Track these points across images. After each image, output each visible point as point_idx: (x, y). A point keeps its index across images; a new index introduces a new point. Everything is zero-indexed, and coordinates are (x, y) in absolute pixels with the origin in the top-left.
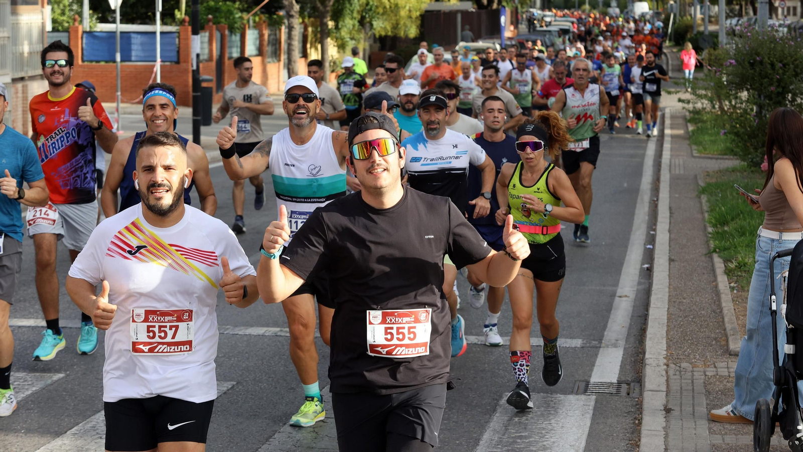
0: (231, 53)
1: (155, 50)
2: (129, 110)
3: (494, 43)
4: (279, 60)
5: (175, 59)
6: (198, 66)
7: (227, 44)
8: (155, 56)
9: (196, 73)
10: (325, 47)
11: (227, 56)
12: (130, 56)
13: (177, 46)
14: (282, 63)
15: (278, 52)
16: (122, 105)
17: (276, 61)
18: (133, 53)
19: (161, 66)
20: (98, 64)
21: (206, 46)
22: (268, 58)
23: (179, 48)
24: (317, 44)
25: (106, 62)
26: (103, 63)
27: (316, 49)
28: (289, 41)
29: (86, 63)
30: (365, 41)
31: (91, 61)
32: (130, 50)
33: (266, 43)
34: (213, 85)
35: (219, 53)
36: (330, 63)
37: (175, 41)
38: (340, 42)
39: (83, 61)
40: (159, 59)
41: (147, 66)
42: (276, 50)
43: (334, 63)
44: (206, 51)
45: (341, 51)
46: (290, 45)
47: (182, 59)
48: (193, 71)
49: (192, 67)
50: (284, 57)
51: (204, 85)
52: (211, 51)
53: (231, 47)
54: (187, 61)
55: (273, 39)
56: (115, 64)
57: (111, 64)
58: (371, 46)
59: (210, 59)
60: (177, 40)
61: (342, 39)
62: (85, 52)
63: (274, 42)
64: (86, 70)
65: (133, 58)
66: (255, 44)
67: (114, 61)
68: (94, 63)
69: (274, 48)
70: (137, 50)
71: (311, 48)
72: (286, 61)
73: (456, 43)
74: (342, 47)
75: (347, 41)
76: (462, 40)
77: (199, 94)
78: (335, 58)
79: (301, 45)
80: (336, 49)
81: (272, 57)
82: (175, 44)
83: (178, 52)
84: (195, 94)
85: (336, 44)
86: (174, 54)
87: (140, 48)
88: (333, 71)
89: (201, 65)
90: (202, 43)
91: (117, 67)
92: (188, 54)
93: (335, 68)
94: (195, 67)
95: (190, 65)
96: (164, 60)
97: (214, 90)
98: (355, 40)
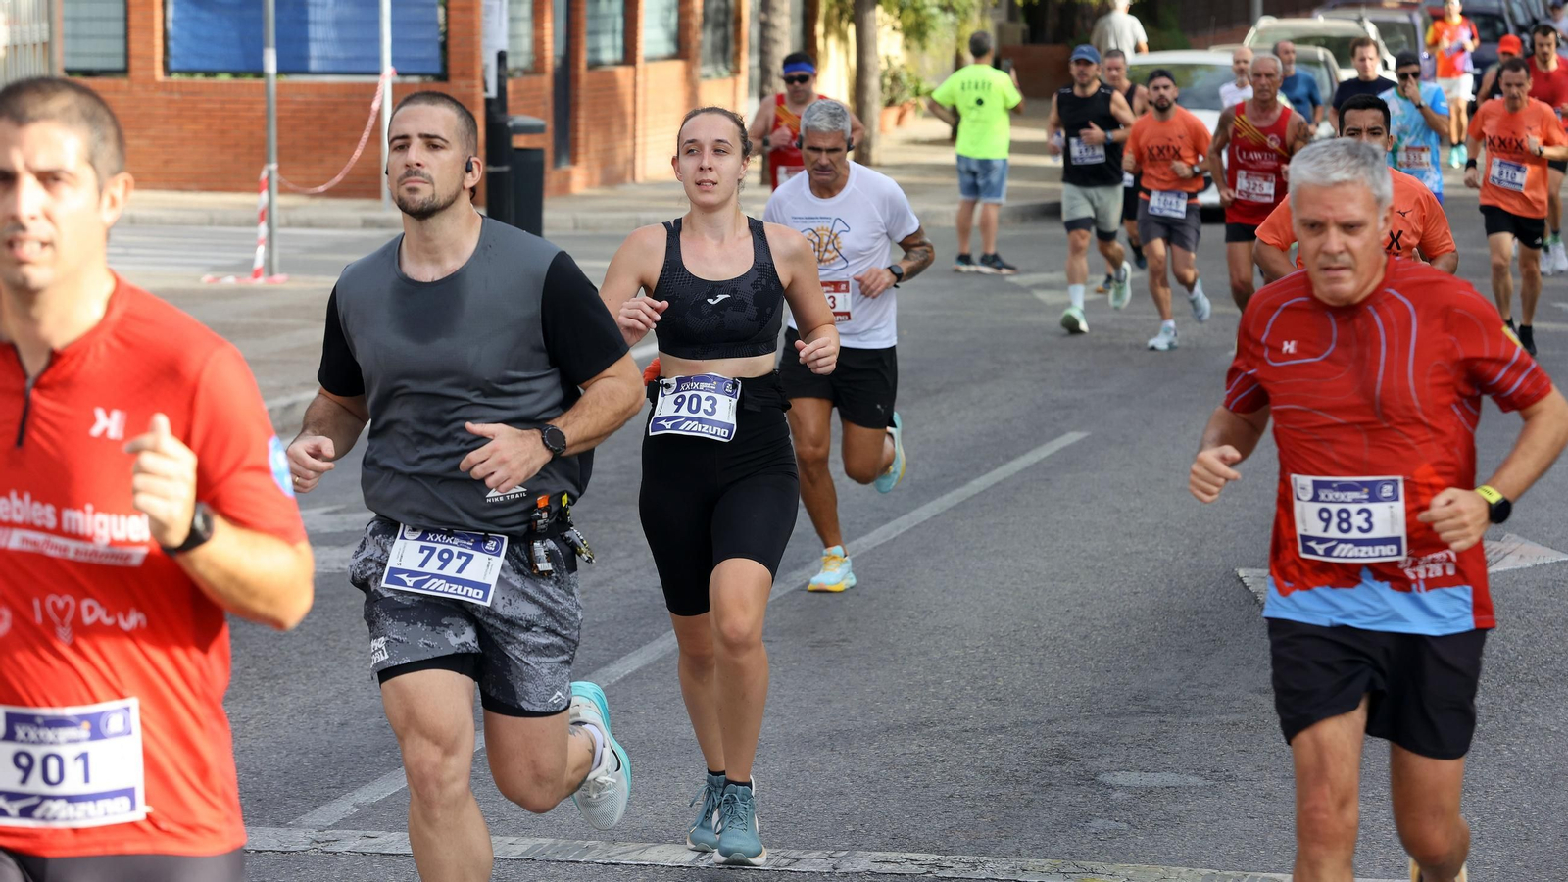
0: (595, 50)
1: (376, 40)
2: (300, 215)
3: (1360, 20)
4: (736, 72)
5: (437, 69)
6: (502, 89)
7: (586, 25)
8: (377, 59)
9: (496, 107)
10: (869, 32)
11: (584, 57)
12: (304, 58)
13: (442, 29)
14: (743, 80)
15: (732, 48)
16: (280, 200)
17: (725, 73)
18: (314, 50)
19: (395, 87)
20: (211, 80)
21: (525, 29)
22: (704, 64)
23: (446, 34)
24: (844, 24)
25: (236, 74)
26: (225, 78)
27: (843, 37)
28: (763, 16)
29: (175, 78)
30: (983, 15)
31: (192, 72)
32: (304, 41)
33: (697, 19)
34: (544, 142)
35: (561, 51)
36: (883, 76)
37: (436, 15)
38: (911, 18)
39: (167, 71)
40: (388, 69)
41: (353, 86)
42: (726, 40)
43: (895, 79)
44: (526, 44)
45: (915, 44)
46: (765, 26)
47: (454, 70)
48: (488, 102)
49: (486, 90)
50: (748, 61)
51: (519, 142)
52: (538, 43)
53: (595, 33)
54: (468, 74)
55: (718, 10)
56: (261, 81)
57: (249, 80)
58: (1000, 30)
59: (537, 67)
60: (441, 11)
61: (917, 10)
62: (171, 44)
63: (721, 17)
64: (177, 97)
65: (313, 65)
66: (665, 26)
67: (259, 73)
68: (199, 78)
69: (720, 33)
70: (324, 41)
71: (826, 35)
72: (757, 73)
73: (1249, 21)
74: (916, 32)
75: (932, 16)
76: (1267, 12)
77: (505, 168)
78: (896, 63)
79: (798, 27)
80: (899, 37)
81: (715, 62)
82: (435, 23)
83: (444, 47)
84: (492, 169)
85: (898, 24)
86: (434, 52)
87: (333, 34)
88: (890, 103)
89: (510, 85)
90: (512, 19)
91: (267, 86)
92: (471, 56)
93: (896, 92)
94: (493, 93)
95: (479, 83)
96: (404, 70)
97: (549, 156)
98: (954, 11)
